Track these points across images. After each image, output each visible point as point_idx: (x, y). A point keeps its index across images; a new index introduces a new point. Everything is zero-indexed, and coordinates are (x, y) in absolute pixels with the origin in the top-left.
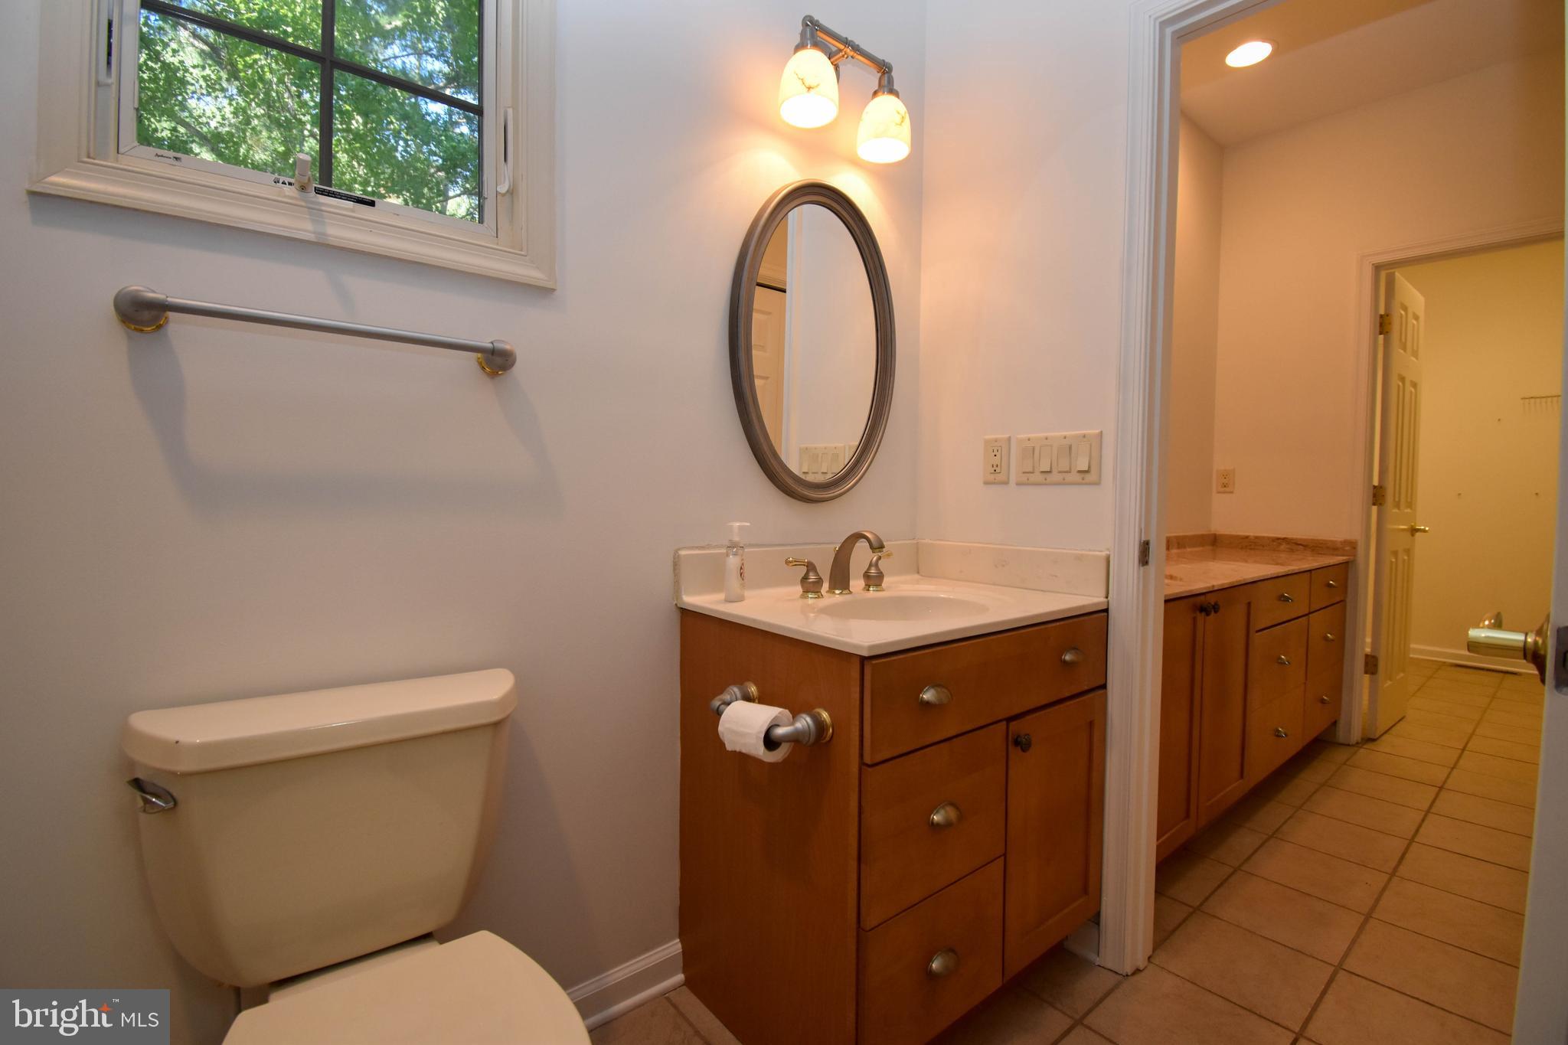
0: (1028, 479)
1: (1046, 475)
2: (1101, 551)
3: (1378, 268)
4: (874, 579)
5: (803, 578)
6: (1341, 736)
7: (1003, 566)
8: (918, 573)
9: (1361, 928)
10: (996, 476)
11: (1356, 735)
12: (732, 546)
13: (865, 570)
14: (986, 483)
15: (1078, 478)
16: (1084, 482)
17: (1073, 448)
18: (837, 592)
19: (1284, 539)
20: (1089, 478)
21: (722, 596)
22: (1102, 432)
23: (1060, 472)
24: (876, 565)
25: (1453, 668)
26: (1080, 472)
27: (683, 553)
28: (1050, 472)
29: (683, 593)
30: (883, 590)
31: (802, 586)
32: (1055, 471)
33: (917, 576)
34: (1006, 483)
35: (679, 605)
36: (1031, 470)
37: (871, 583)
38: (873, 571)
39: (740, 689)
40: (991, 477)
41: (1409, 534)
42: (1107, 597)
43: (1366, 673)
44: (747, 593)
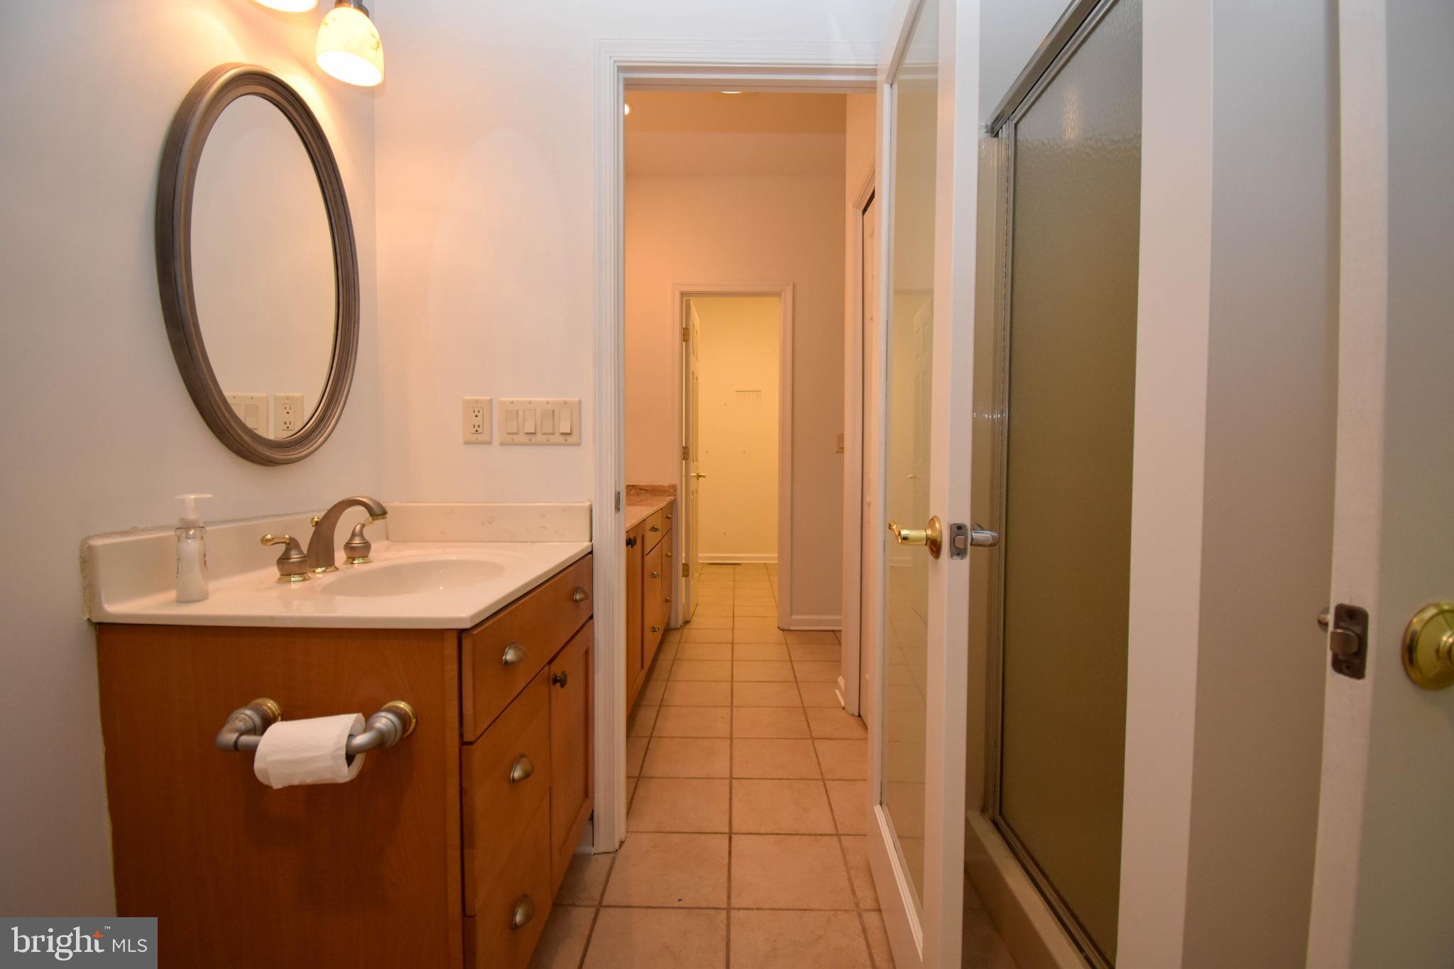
0: (513, 440)
1: (531, 437)
2: (583, 502)
3: (683, 294)
4: (358, 550)
5: (280, 558)
6: (673, 625)
7: (491, 523)
8: (388, 539)
9: (731, 746)
10: (477, 434)
11: (680, 622)
12: (186, 526)
13: (347, 540)
14: (467, 443)
15: (561, 439)
16: (566, 443)
17: (556, 412)
18: (319, 570)
19: (633, 486)
20: (570, 439)
21: (172, 595)
22: (580, 401)
23: (544, 434)
24: (361, 534)
25: (709, 566)
26: (562, 434)
27: (98, 542)
28: (535, 434)
29: (103, 600)
30: (371, 562)
31: (281, 569)
32: (539, 433)
33: (387, 543)
34: (489, 443)
35: (94, 620)
36: (516, 431)
37: (356, 554)
38: (357, 541)
39: (252, 709)
40: (473, 438)
41: (696, 478)
42: (591, 541)
43: (683, 576)
44: (212, 586)
